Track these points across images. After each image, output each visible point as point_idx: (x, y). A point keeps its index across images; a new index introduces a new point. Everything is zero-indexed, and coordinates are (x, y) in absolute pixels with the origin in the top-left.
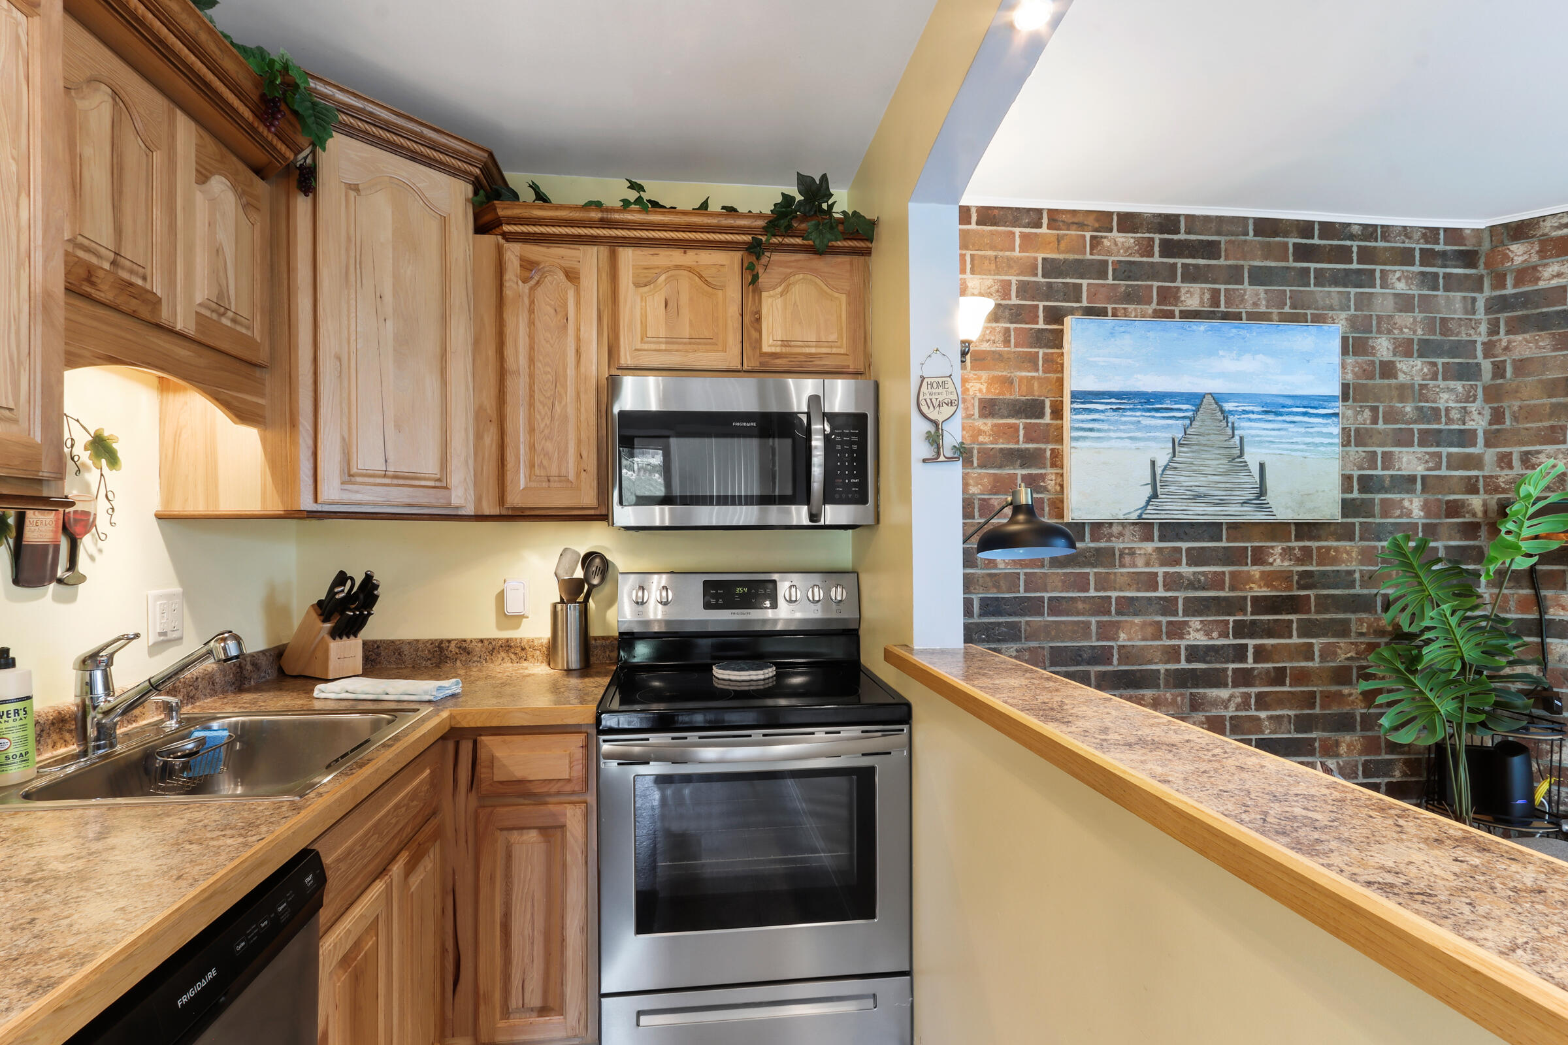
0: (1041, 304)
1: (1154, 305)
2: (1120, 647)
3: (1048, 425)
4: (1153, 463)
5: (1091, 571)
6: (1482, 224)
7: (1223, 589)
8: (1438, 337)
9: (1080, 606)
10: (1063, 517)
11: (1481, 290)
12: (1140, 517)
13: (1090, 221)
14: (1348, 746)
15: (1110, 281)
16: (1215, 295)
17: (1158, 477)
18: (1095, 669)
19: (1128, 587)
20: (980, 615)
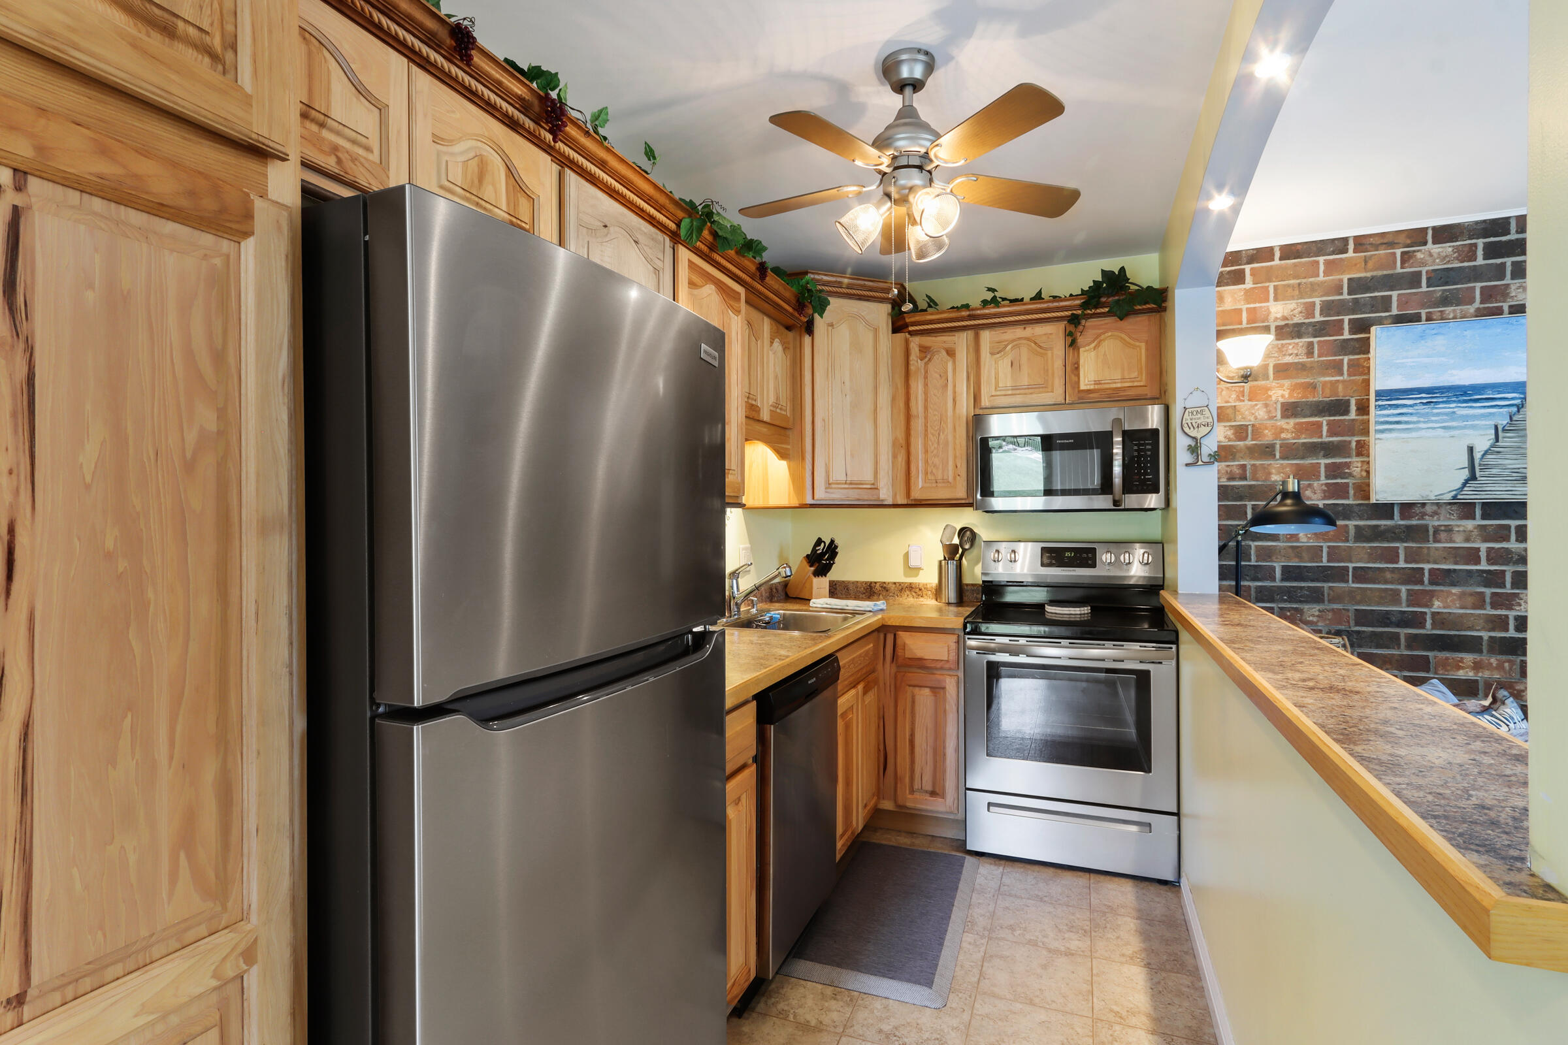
0: (1346, 319)
1: (1477, 304)
2: (1434, 614)
3: (1353, 420)
4: (1471, 450)
5: (1401, 546)
9: (1388, 575)
10: (1369, 499)
12: (1455, 497)
13: (1402, 239)
15: (1424, 288)
17: (1477, 462)
18: (1404, 632)
19: (1445, 560)
20: (1283, 580)
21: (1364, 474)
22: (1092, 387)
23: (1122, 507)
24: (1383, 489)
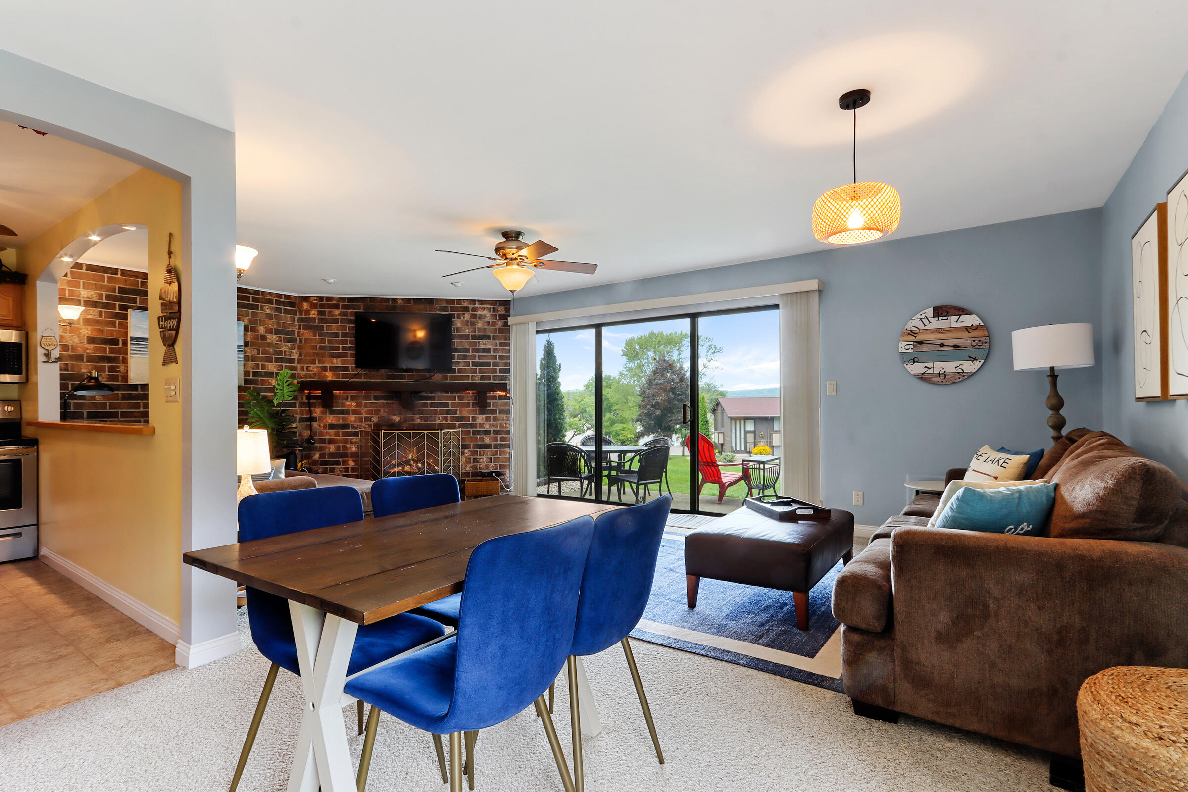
0: (118, 303)
3: (120, 348)
6: (297, 295)
8: (281, 329)
9: (136, 414)
10: (127, 382)
20: (87, 418)
21: (126, 371)
24: (134, 378)
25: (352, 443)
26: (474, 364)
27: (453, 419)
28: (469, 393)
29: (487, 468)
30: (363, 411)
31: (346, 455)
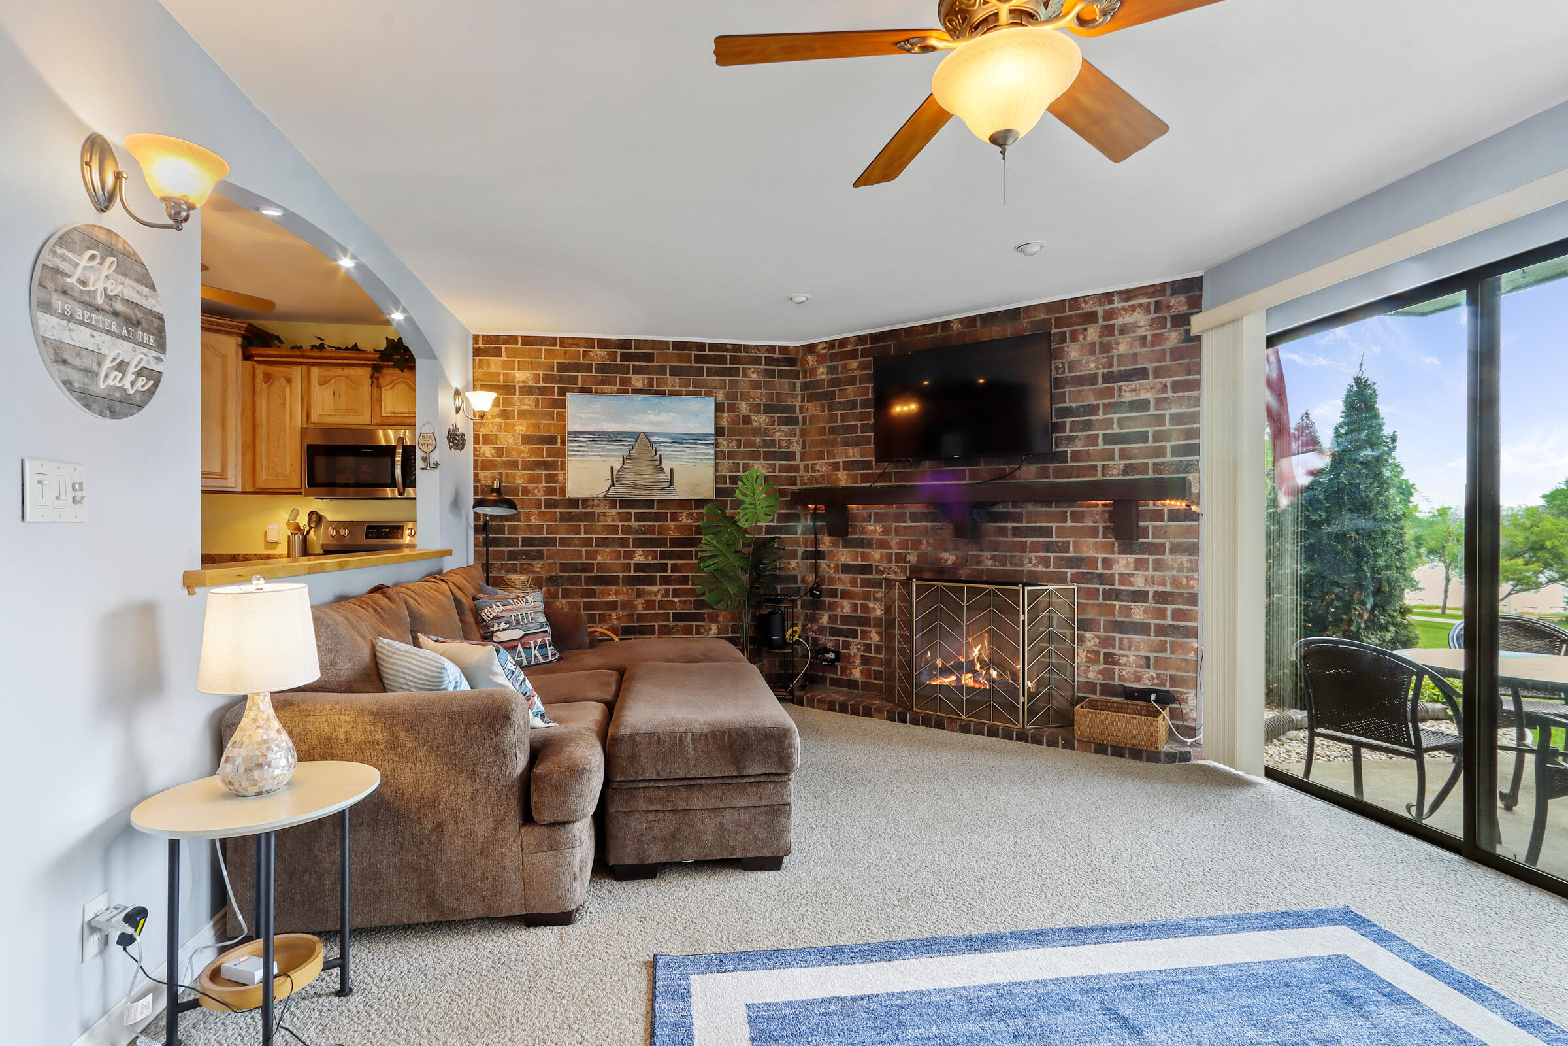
0: (556, 386)
1: (617, 386)
2: (597, 564)
3: (559, 448)
4: (612, 468)
5: (582, 524)
6: (798, 344)
7: (654, 534)
8: (775, 403)
9: (576, 542)
10: (566, 496)
11: (799, 379)
12: (605, 496)
13: (583, 343)
14: (723, 617)
15: (594, 374)
16: (651, 382)
17: (615, 476)
18: (584, 575)
19: (602, 532)
20: (523, 546)
21: (564, 481)
22: (390, 415)
23: (405, 496)
24: (572, 493)
25: (875, 599)
26: (1108, 439)
27: (1061, 562)
28: (1097, 506)
29: (1138, 679)
30: (893, 543)
31: (865, 622)
